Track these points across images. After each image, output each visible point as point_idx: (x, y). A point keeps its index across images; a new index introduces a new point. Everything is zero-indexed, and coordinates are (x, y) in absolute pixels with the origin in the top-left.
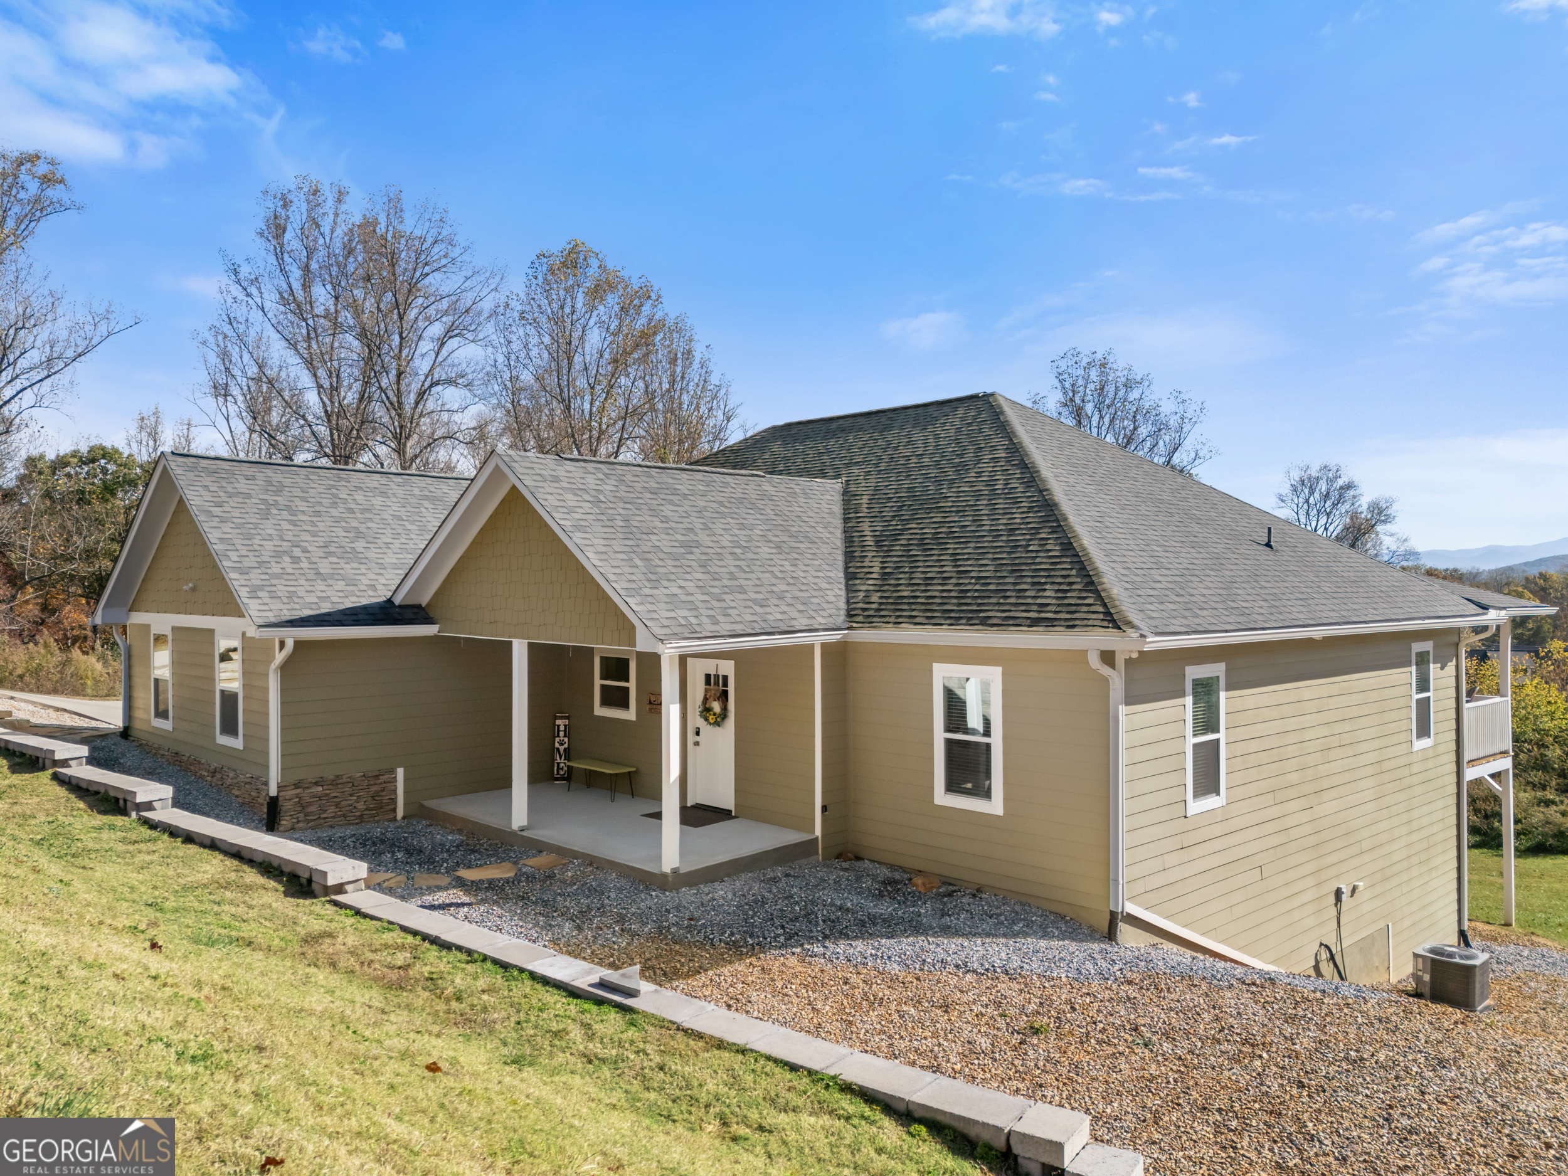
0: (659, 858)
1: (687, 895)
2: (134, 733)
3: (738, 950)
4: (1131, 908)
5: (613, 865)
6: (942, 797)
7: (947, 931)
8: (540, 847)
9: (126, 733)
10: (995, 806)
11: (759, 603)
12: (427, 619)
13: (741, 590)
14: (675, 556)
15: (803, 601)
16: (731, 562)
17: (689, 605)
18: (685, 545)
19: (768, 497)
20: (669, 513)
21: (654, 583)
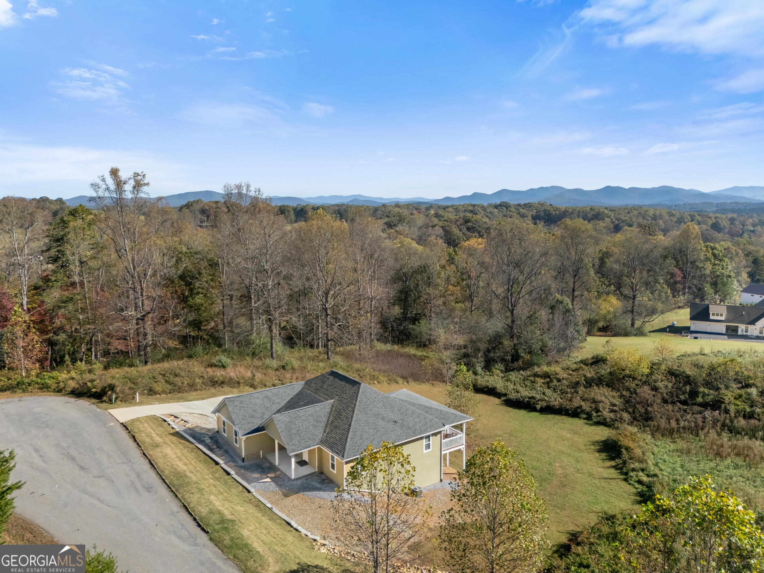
0: (292, 475)
1: (295, 482)
2: (219, 432)
3: (296, 493)
4: (346, 489)
5: (287, 476)
6: (331, 469)
7: (324, 490)
8: (278, 470)
9: (217, 432)
10: (335, 472)
11: (306, 442)
12: (264, 430)
13: (304, 439)
14: (295, 434)
15: (314, 439)
16: (304, 433)
17: (295, 445)
18: (298, 431)
19: (316, 412)
20: (297, 423)
21: (291, 441)
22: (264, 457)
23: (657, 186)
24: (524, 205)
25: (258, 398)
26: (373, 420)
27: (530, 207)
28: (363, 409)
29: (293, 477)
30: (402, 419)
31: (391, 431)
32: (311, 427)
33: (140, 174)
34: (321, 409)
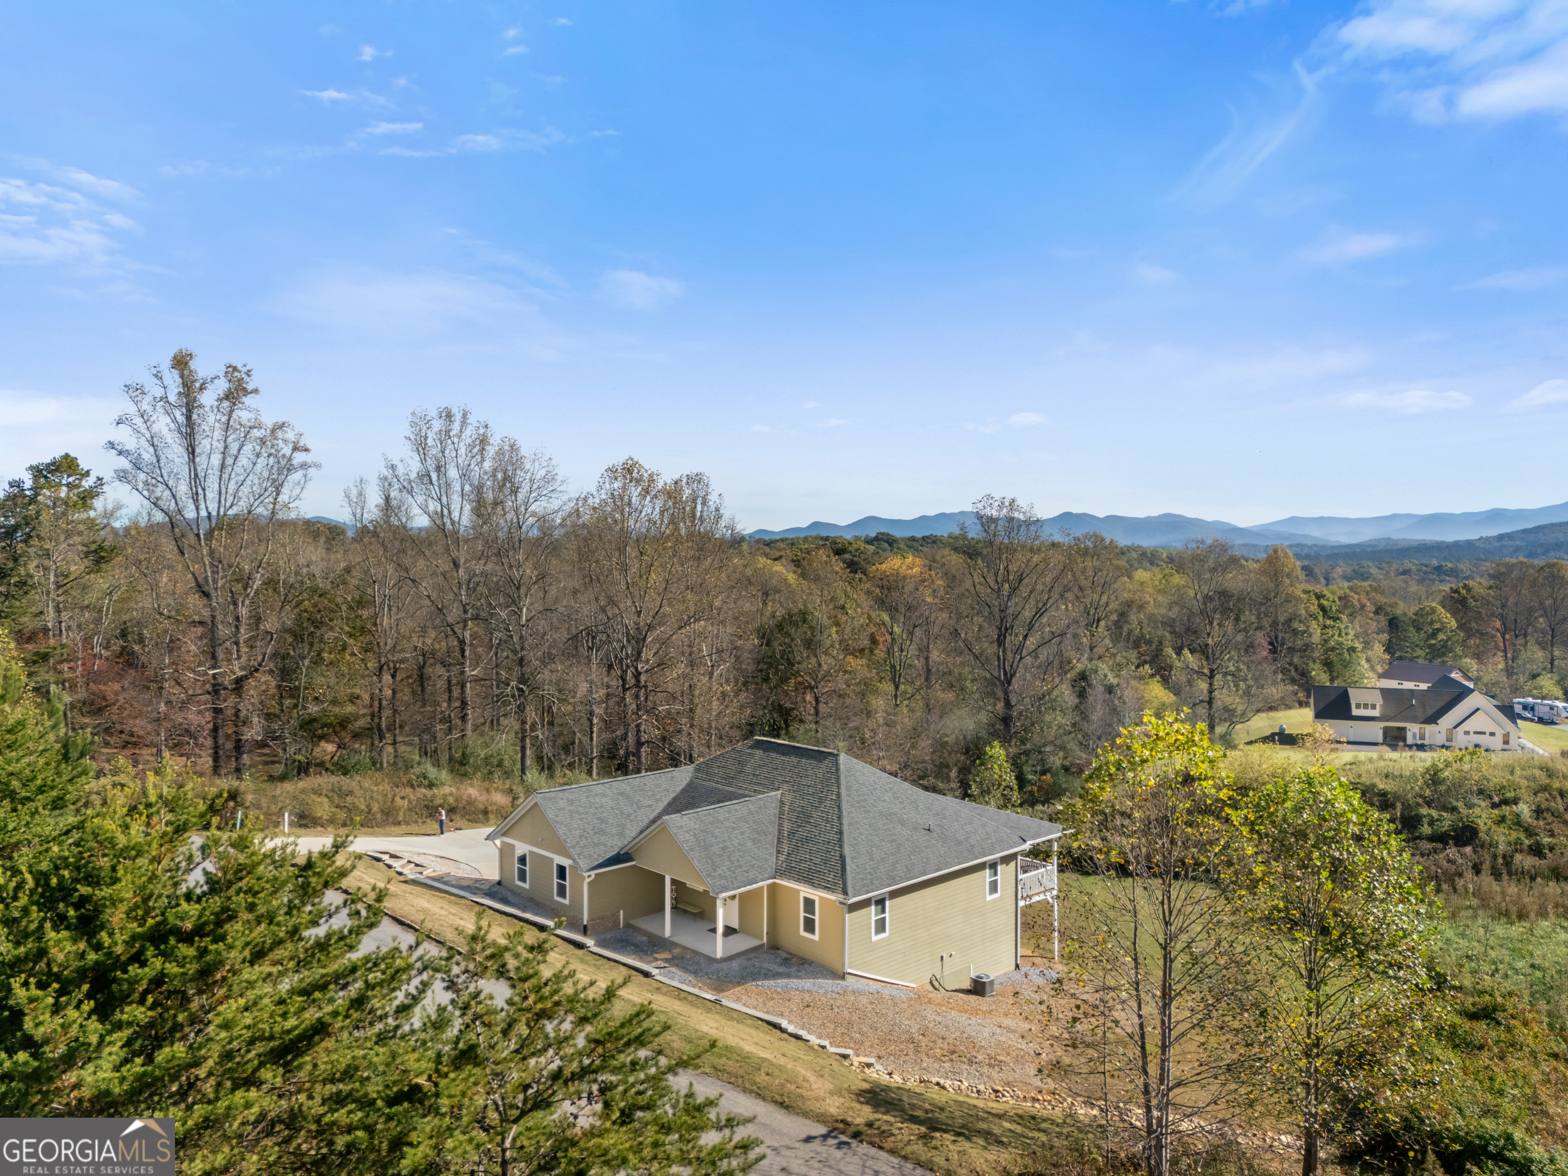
0: (715, 952)
1: (724, 965)
2: (503, 883)
3: (739, 984)
4: (850, 971)
5: (702, 954)
6: (803, 933)
7: (798, 977)
8: (676, 945)
9: (499, 883)
10: (816, 937)
11: (747, 872)
12: (632, 860)
13: (741, 867)
14: (720, 856)
15: (761, 867)
16: (738, 854)
17: (725, 878)
18: (724, 849)
19: (750, 813)
20: (717, 832)
21: (715, 870)
22: (628, 925)
23: (1156, 514)
24: (923, 538)
25: (605, 796)
26: (884, 825)
27: (934, 542)
28: (858, 802)
29: (719, 954)
30: (940, 826)
31: (927, 847)
32: (749, 844)
33: (240, 368)
34: (760, 808)
